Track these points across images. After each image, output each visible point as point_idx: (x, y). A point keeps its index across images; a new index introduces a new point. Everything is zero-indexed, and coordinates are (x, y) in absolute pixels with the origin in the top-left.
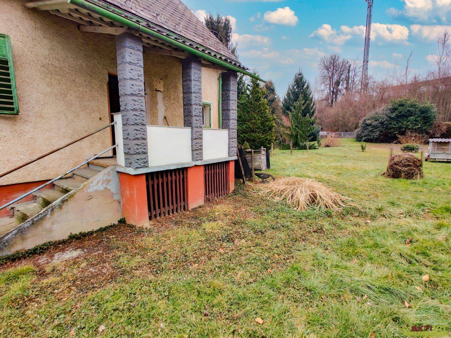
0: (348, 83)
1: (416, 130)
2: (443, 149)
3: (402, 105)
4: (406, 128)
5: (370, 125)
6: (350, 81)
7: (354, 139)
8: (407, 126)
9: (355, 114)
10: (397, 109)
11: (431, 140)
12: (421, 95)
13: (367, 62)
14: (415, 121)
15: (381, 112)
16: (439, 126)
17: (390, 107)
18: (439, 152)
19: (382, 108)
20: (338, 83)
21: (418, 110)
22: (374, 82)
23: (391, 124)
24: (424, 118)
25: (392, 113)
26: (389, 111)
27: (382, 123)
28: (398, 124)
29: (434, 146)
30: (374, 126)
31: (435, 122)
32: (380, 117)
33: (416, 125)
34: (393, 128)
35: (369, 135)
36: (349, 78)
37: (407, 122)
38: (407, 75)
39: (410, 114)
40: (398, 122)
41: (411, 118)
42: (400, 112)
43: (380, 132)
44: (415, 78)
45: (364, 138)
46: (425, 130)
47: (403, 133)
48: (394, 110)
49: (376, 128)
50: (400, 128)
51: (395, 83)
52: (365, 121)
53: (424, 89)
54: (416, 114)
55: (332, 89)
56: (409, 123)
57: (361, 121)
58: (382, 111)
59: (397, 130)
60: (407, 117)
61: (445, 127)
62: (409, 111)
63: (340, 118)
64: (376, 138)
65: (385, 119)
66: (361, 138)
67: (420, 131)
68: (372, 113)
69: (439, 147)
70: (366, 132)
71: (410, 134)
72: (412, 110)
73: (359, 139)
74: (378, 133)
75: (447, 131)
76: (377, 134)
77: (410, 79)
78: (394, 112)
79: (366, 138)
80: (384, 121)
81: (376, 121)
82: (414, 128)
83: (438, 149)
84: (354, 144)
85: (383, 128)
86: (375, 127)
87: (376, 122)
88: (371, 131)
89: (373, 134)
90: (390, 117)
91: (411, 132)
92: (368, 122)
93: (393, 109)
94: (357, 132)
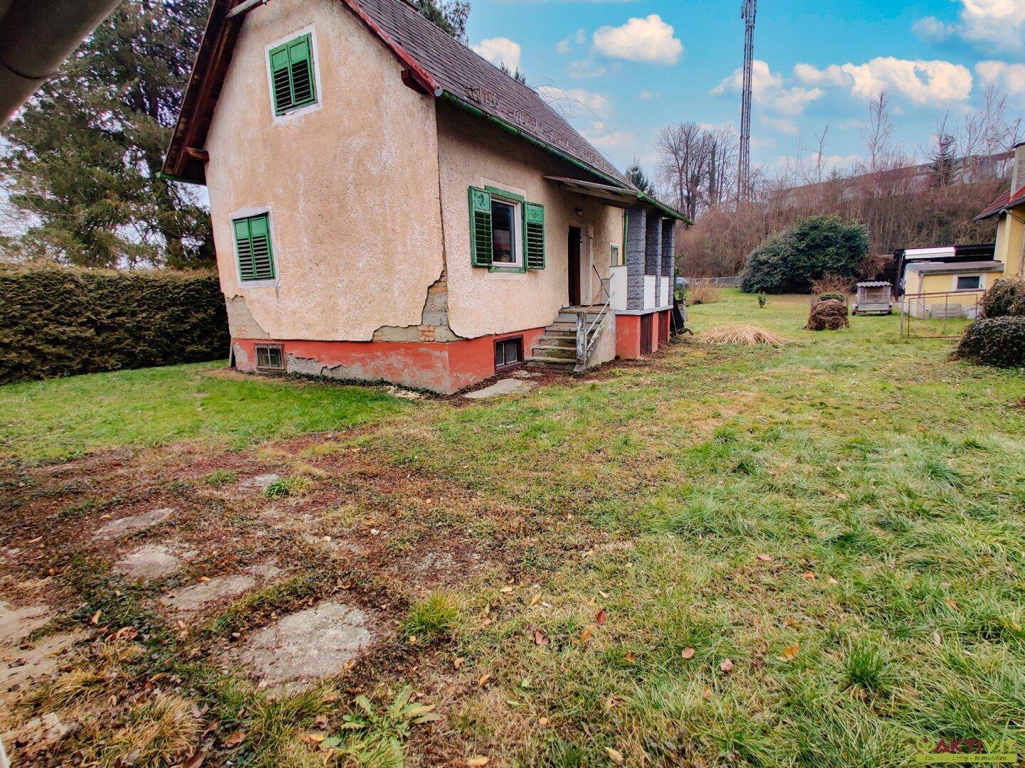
0: (712, 180)
1: (838, 270)
2: (875, 296)
3: (815, 228)
4: (822, 267)
5: (766, 262)
6: (716, 175)
7: (739, 289)
8: (825, 263)
9: (735, 243)
10: (808, 234)
11: (859, 284)
12: (844, 207)
13: (748, 138)
14: (837, 254)
15: (782, 240)
16: (873, 262)
17: (796, 231)
18: (869, 301)
19: (783, 233)
20: (695, 181)
21: (841, 235)
22: (764, 181)
23: (799, 260)
24: (850, 249)
25: (800, 241)
26: (794, 238)
27: (784, 259)
28: (810, 260)
29: (863, 293)
30: (772, 265)
31: (867, 255)
32: (782, 249)
33: (839, 261)
34: (803, 267)
35: (764, 280)
36: (714, 169)
37: (824, 257)
38: (821, 168)
39: (828, 242)
40: (810, 257)
41: (830, 249)
42: (813, 240)
43: (782, 274)
44: (834, 174)
45: (756, 287)
46: (852, 268)
47: (818, 276)
48: (802, 236)
49: (776, 269)
50: (813, 266)
51: (800, 183)
52: (756, 255)
53: (849, 194)
54: (837, 243)
55: (685, 193)
56: (827, 259)
57: (750, 256)
58: (781, 236)
59: (809, 271)
60: (823, 248)
61: (882, 264)
62: (826, 237)
63: (708, 251)
64: (776, 285)
65: (789, 253)
66: (751, 286)
67: (844, 271)
68: (766, 243)
69: (870, 294)
70: (759, 276)
71: (829, 276)
72: (832, 236)
73: (747, 288)
74: (778, 277)
75: (885, 270)
76: (777, 279)
77: (825, 176)
78: (803, 239)
79: (759, 286)
80: (788, 256)
81: (775, 255)
82: (835, 266)
83: (868, 297)
84: (741, 298)
85: (786, 268)
86: (775, 267)
87: (776, 258)
88: (768, 274)
89: (772, 279)
90: (797, 249)
91: (832, 274)
92: (763, 258)
93: (801, 234)
94: (744, 276)
